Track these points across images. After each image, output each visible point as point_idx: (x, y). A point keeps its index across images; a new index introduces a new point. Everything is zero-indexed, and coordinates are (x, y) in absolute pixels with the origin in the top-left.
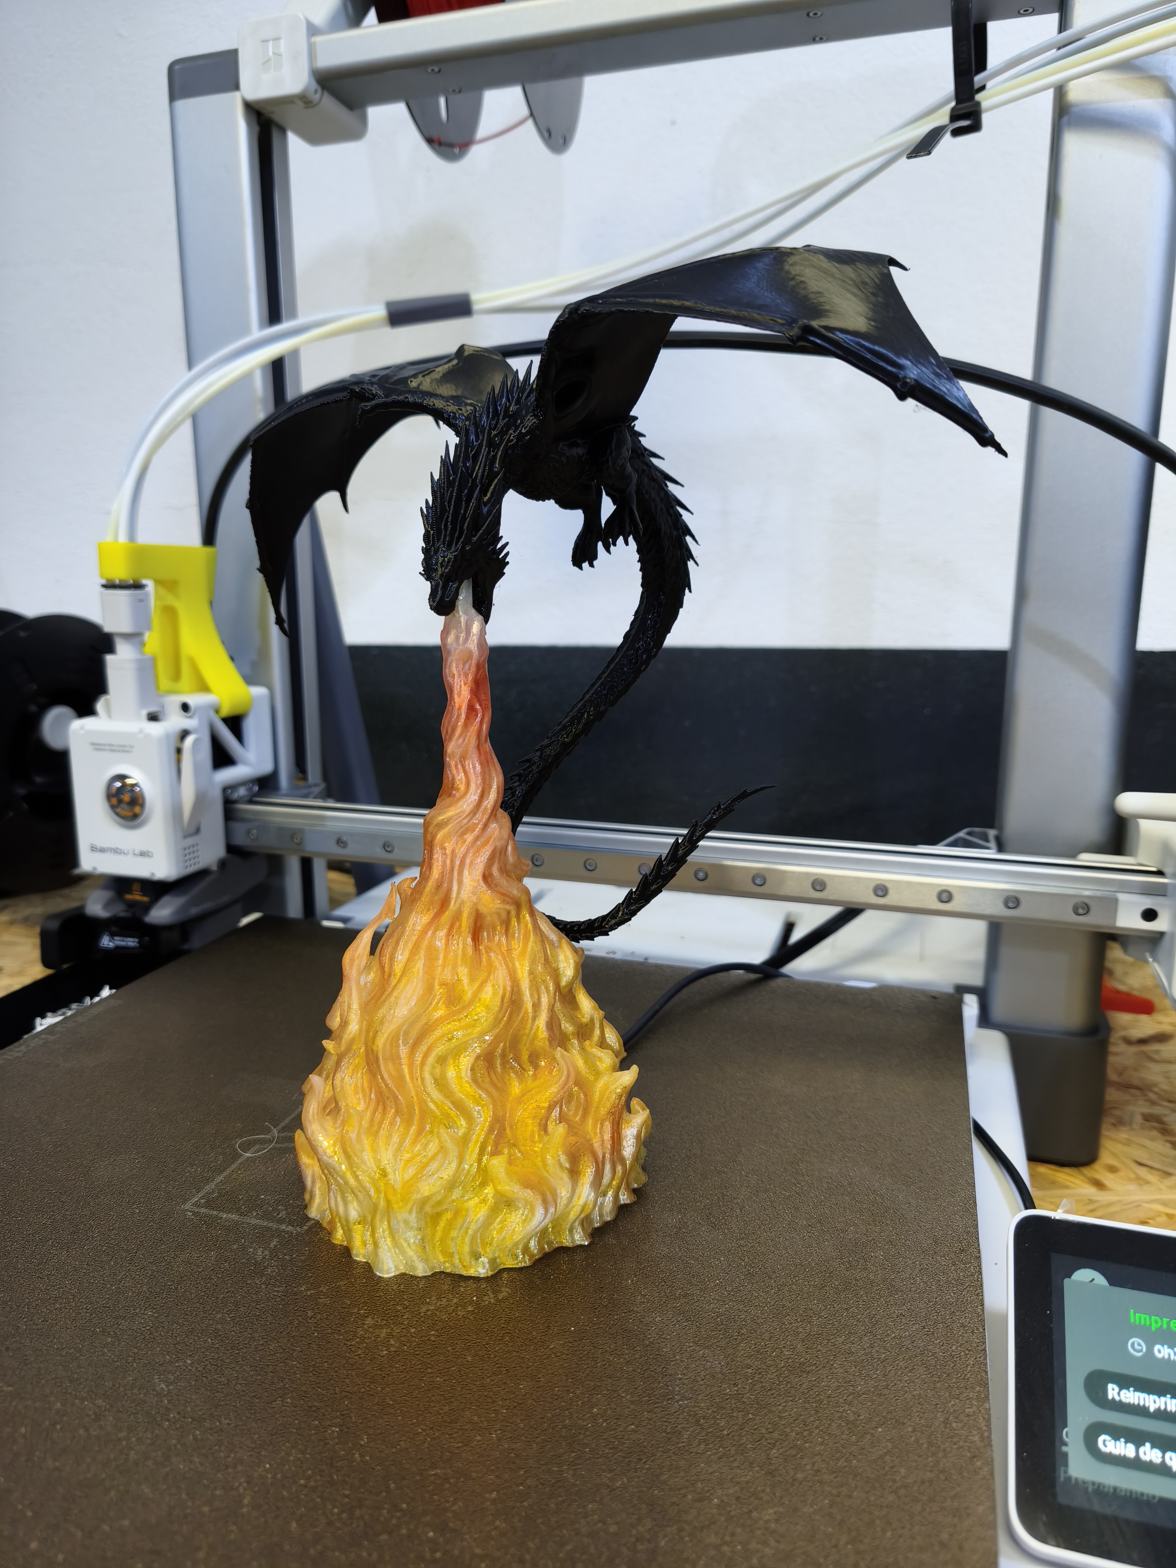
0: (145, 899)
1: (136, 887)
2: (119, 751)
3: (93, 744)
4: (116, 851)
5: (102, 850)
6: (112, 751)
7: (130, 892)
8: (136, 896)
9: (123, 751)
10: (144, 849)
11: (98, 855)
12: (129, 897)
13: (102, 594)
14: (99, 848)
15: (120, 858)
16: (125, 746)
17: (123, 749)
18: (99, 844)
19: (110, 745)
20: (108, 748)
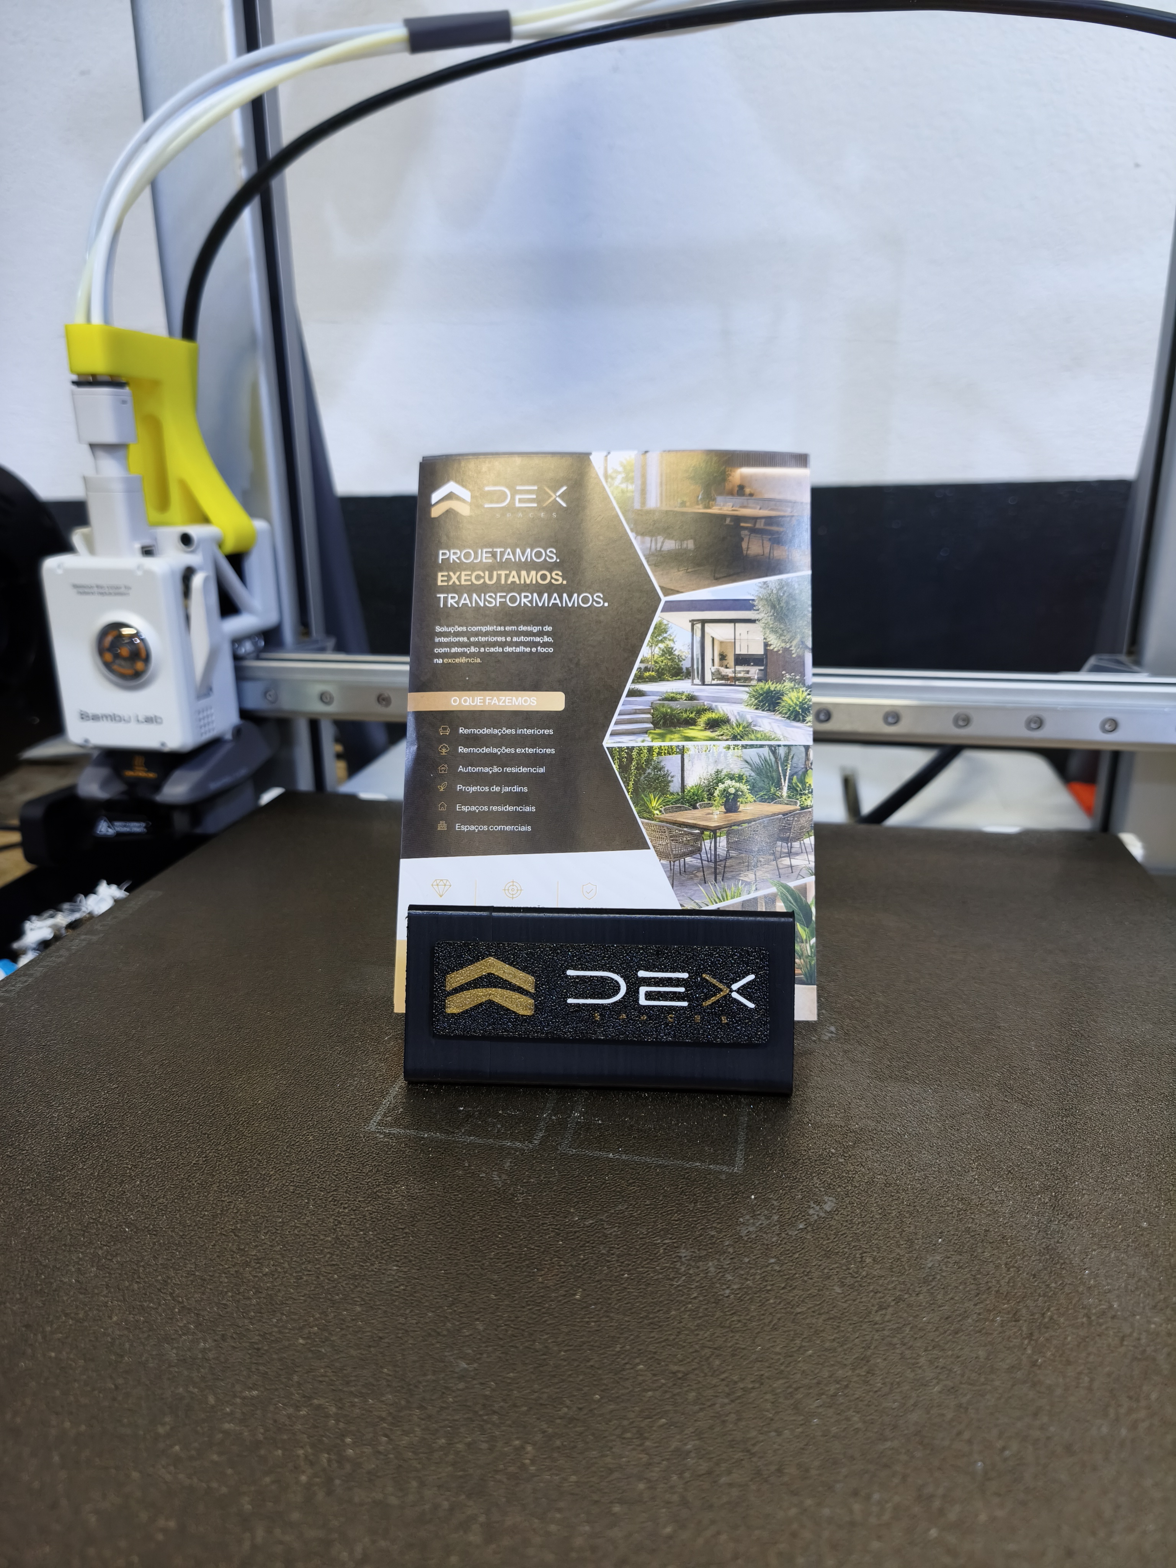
0: (151, 775)
1: (139, 761)
2: (110, 594)
3: (75, 586)
4: (113, 718)
5: (96, 718)
6: (102, 594)
7: (131, 767)
8: (140, 772)
9: (116, 594)
10: (150, 714)
11: (90, 724)
12: (129, 773)
13: (73, 394)
14: (90, 715)
15: (121, 725)
16: (118, 588)
17: (117, 591)
18: (91, 710)
19: (98, 587)
20: (96, 590)
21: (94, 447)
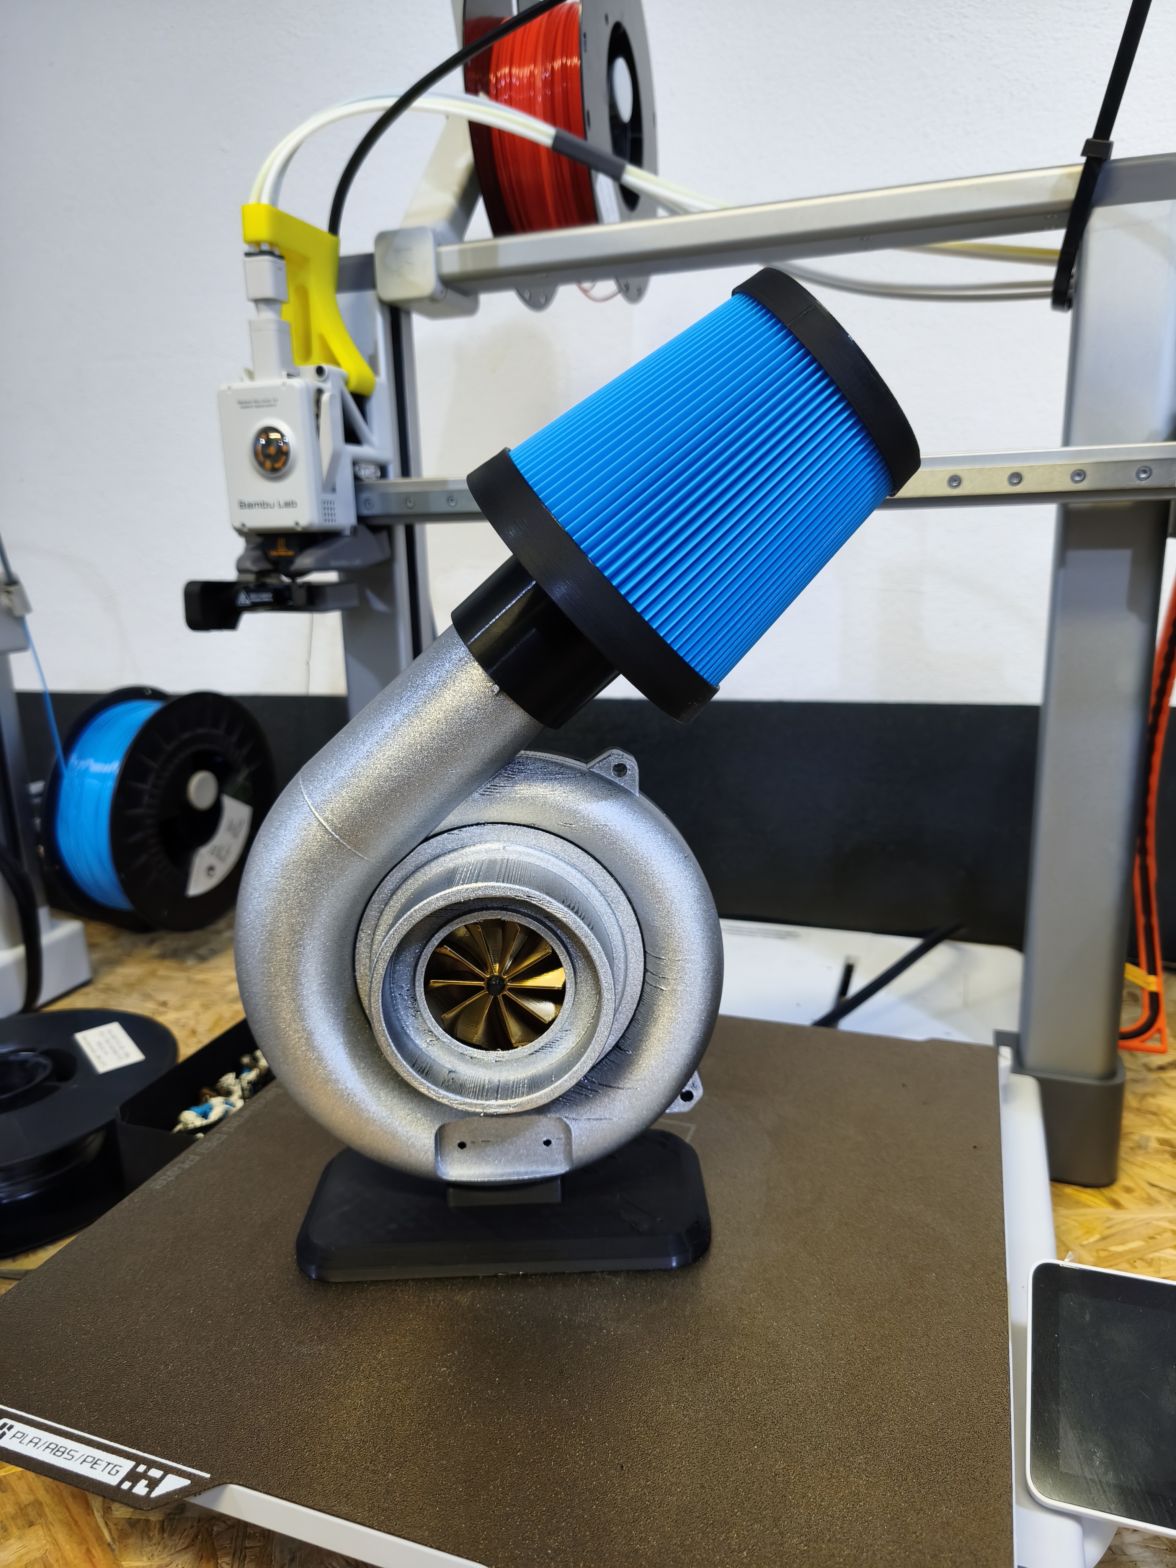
0: (290, 553)
1: (280, 543)
2: (263, 406)
3: (240, 403)
4: (263, 505)
5: (250, 506)
6: (257, 407)
7: (274, 547)
8: (281, 550)
9: (268, 406)
10: (288, 499)
11: (247, 512)
12: (274, 553)
13: (245, 262)
14: (247, 503)
15: (268, 511)
16: (268, 401)
17: (268, 404)
18: (247, 499)
19: (255, 402)
20: (254, 404)
21: (257, 301)
